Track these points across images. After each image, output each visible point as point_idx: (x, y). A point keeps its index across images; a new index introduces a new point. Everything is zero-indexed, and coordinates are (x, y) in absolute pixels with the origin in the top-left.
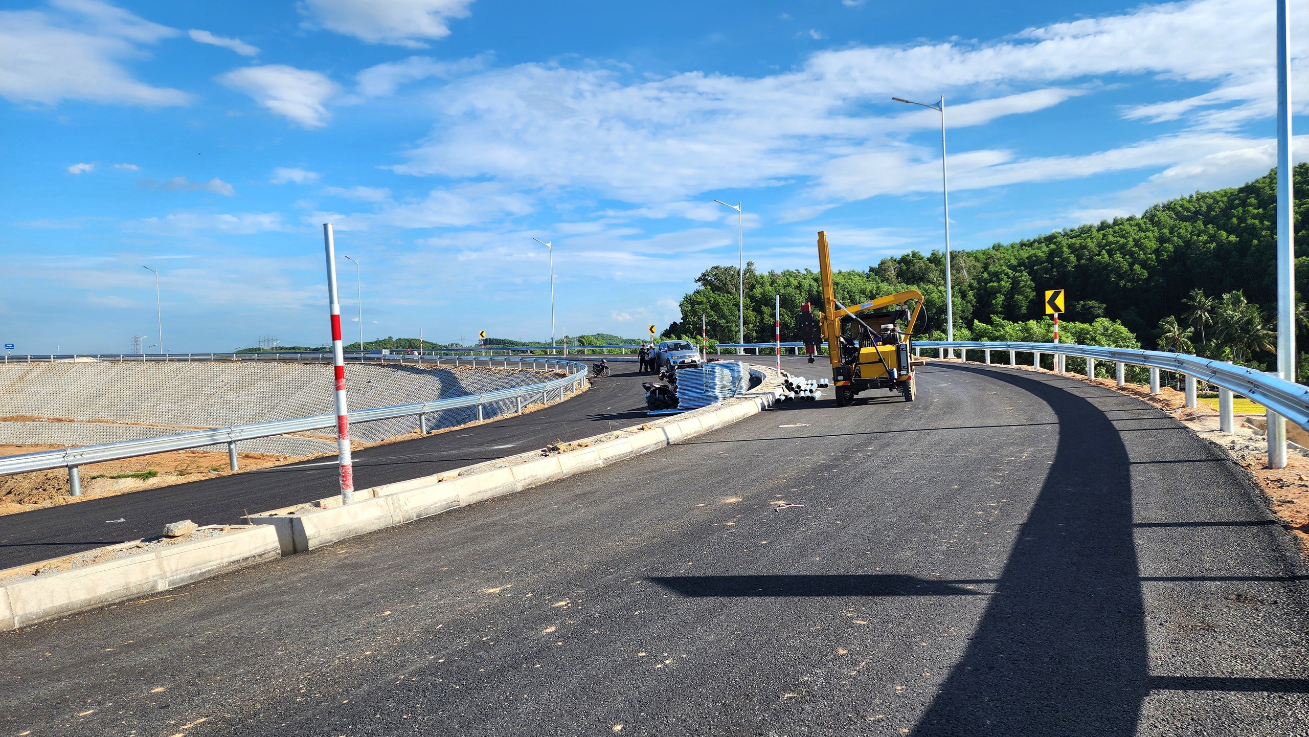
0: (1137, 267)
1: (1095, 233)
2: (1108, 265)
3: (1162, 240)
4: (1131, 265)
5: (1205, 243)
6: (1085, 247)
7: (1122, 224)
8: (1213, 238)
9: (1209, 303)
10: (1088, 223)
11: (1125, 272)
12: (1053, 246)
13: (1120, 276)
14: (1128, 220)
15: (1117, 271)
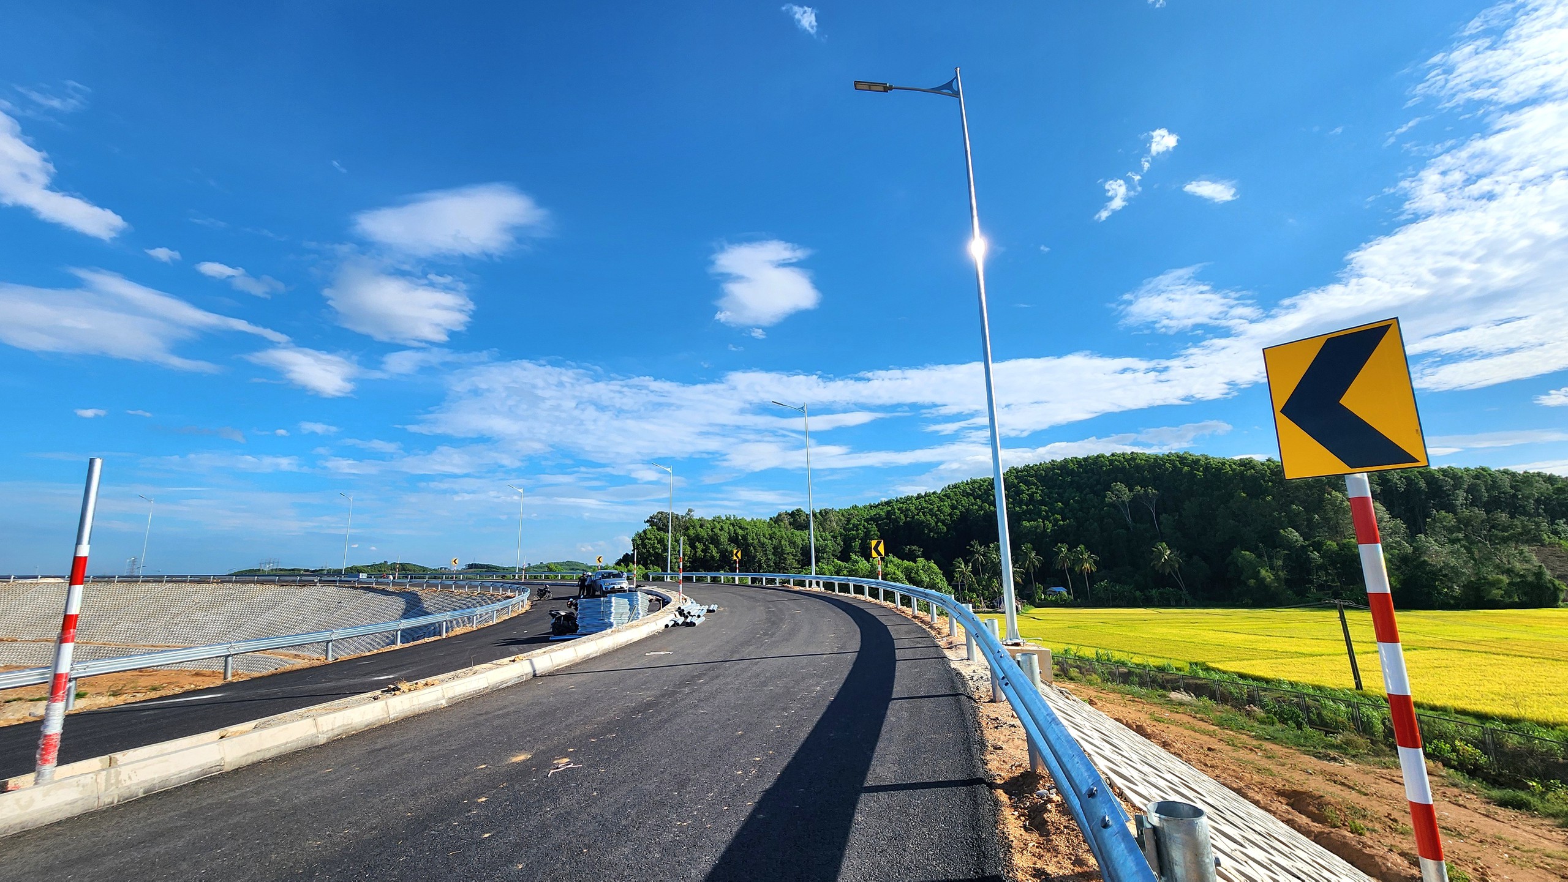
0: (939, 524)
1: (914, 501)
2: (923, 522)
3: (953, 507)
4: (936, 523)
5: (977, 511)
6: (909, 510)
7: (930, 496)
8: (981, 508)
9: (982, 549)
10: (911, 495)
11: (934, 527)
12: (890, 508)
13: (930, 530)
14: (933, 494)
15: (928, 526)
